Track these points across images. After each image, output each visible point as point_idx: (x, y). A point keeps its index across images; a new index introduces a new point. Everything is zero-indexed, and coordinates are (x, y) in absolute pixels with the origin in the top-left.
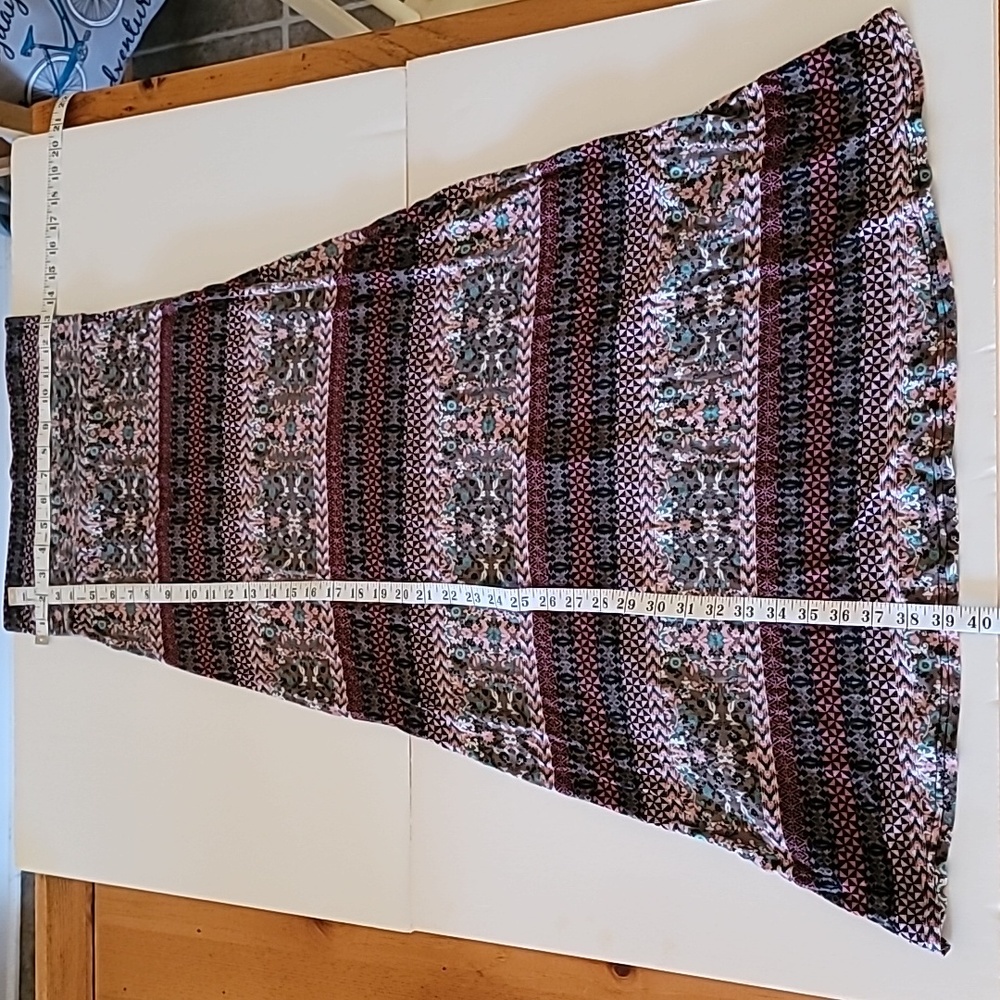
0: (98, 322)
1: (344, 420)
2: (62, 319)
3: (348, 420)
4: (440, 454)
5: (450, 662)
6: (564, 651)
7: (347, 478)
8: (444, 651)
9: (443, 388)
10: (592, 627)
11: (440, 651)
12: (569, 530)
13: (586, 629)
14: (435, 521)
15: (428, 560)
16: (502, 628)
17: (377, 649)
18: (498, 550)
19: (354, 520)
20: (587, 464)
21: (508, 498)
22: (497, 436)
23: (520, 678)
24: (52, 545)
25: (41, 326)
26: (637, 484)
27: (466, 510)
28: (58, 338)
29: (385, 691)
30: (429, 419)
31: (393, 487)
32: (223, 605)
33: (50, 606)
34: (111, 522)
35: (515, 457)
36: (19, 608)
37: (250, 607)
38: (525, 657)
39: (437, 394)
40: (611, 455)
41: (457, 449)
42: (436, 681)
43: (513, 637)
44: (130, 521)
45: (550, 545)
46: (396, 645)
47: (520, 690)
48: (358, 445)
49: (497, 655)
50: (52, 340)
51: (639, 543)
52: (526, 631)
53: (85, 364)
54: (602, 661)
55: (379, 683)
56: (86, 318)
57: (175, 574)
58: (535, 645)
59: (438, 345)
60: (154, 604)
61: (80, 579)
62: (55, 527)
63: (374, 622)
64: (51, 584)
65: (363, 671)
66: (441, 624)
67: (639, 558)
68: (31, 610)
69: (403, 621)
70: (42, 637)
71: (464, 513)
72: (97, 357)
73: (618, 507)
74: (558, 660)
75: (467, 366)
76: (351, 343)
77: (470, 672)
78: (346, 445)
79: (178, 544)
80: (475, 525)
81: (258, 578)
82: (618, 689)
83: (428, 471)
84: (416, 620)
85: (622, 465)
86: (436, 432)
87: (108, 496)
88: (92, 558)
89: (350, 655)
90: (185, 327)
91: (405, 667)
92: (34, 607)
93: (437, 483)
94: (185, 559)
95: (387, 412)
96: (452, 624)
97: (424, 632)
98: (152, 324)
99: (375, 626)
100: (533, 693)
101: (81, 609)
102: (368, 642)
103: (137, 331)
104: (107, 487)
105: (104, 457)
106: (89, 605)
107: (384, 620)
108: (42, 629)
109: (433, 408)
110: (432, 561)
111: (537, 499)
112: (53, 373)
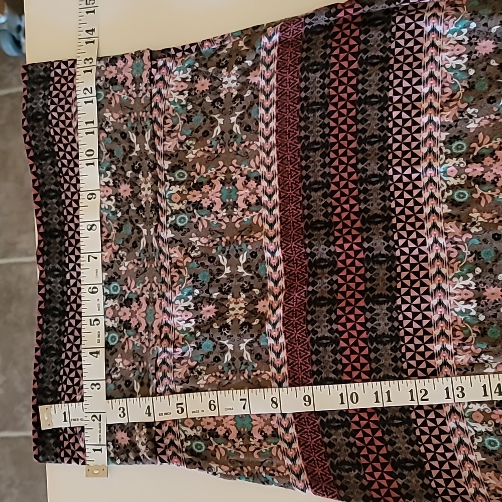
0: (174, 56)
2: (113, 60)
24: (108, 347)
25: (80, 72)
28: (107, 85)
32: (404, 410)
33: (109, 426)
34: (208, 311)
36: (56, 432)
37: (453, 410)
44: (237, 308)
50: (98, 87)
53: (155, 112)
56: (154, 55)
57: (319, 373)
60: (284, 415)
61: (161, 389)
62: (110, 324)
64: (109, 397)
68: (77, 433)
70: (97, 467)
72: (173, 103)
79: (323, 332)
81: (464, 370)
87: (204, 276)
88: (180, 359)
90: (319, 52)
92: (83, 429)
94: (334, 352)
98: (263, 53)
101: (165, 429)
103: (238, 63)
104: (202, 264)
105: (196, 227)
106: (175, 422)
108: (97, 456)
112: (101, 129)
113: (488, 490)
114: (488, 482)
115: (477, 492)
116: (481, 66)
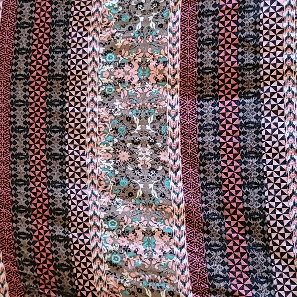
1: (12, 71)
3: (16, 71)
4: (100, 97)
5: (106, 265)
6: (217, 256)
7: (14, 116)
8: (101, 256)
9: (103, 44)
10: (243, 235)
11: (98, 257)
12: (218, 156)
13: (237, 238)
14: (95, 150)
15: (88, 182)
16: (156, 237)
17: (38, 256)
18: (153, 172)
19: (20, 150)
20: (237, 102)
21: (163, 130)
22: (152, 81)
23: (172, 278)
26: (282, 118)
27: (123, 141)
29: (46, 291)
30: (90, 69)
31: (56, 122)
35: (169, 97)
38: (178, 261)
39: (97, 49)
40: (258, 95)
41: (115, 92)
42: (93, 282)
43: (167, 244)
45: (201, 168)
46: (56, 253)
47: (173, 289)
48: (25, 90)
49: (151, 259)
51: (284, 166)
52: (180, 239)
54: (254, 264)
55: (41, 285)
58: (188, 251)
59: (97, 10)
63: (37, 233)
65: (25, 274)
66: (99, 234)
67: (284, 178)
69: (64, 232)
71: (121, 143)
73: (264, 137)
74: (210, 263)
75: (124, 26)
76: (19, 10)
77: (126, 274)
78: (14, 90)
80: (131, 153)
82: (270, 288)
83: (88, 110)
84: (75, 231)
85: (268, 103)
86: (96, 79)
89: (13, 261)
91: (64, 270)
93: (96, 120)
95: (53, 64)
96: (109, 234)
97: (82, 241)
99: (37, 237)
100: (185, 291)
102: (30, 250)
107: (46, 232)
109: (94, 60)
110: (92, 183)
111: (189, 131)
113: (108, 289)
114: (109, 283)
115: (102, 290)
116: (125, 6)
